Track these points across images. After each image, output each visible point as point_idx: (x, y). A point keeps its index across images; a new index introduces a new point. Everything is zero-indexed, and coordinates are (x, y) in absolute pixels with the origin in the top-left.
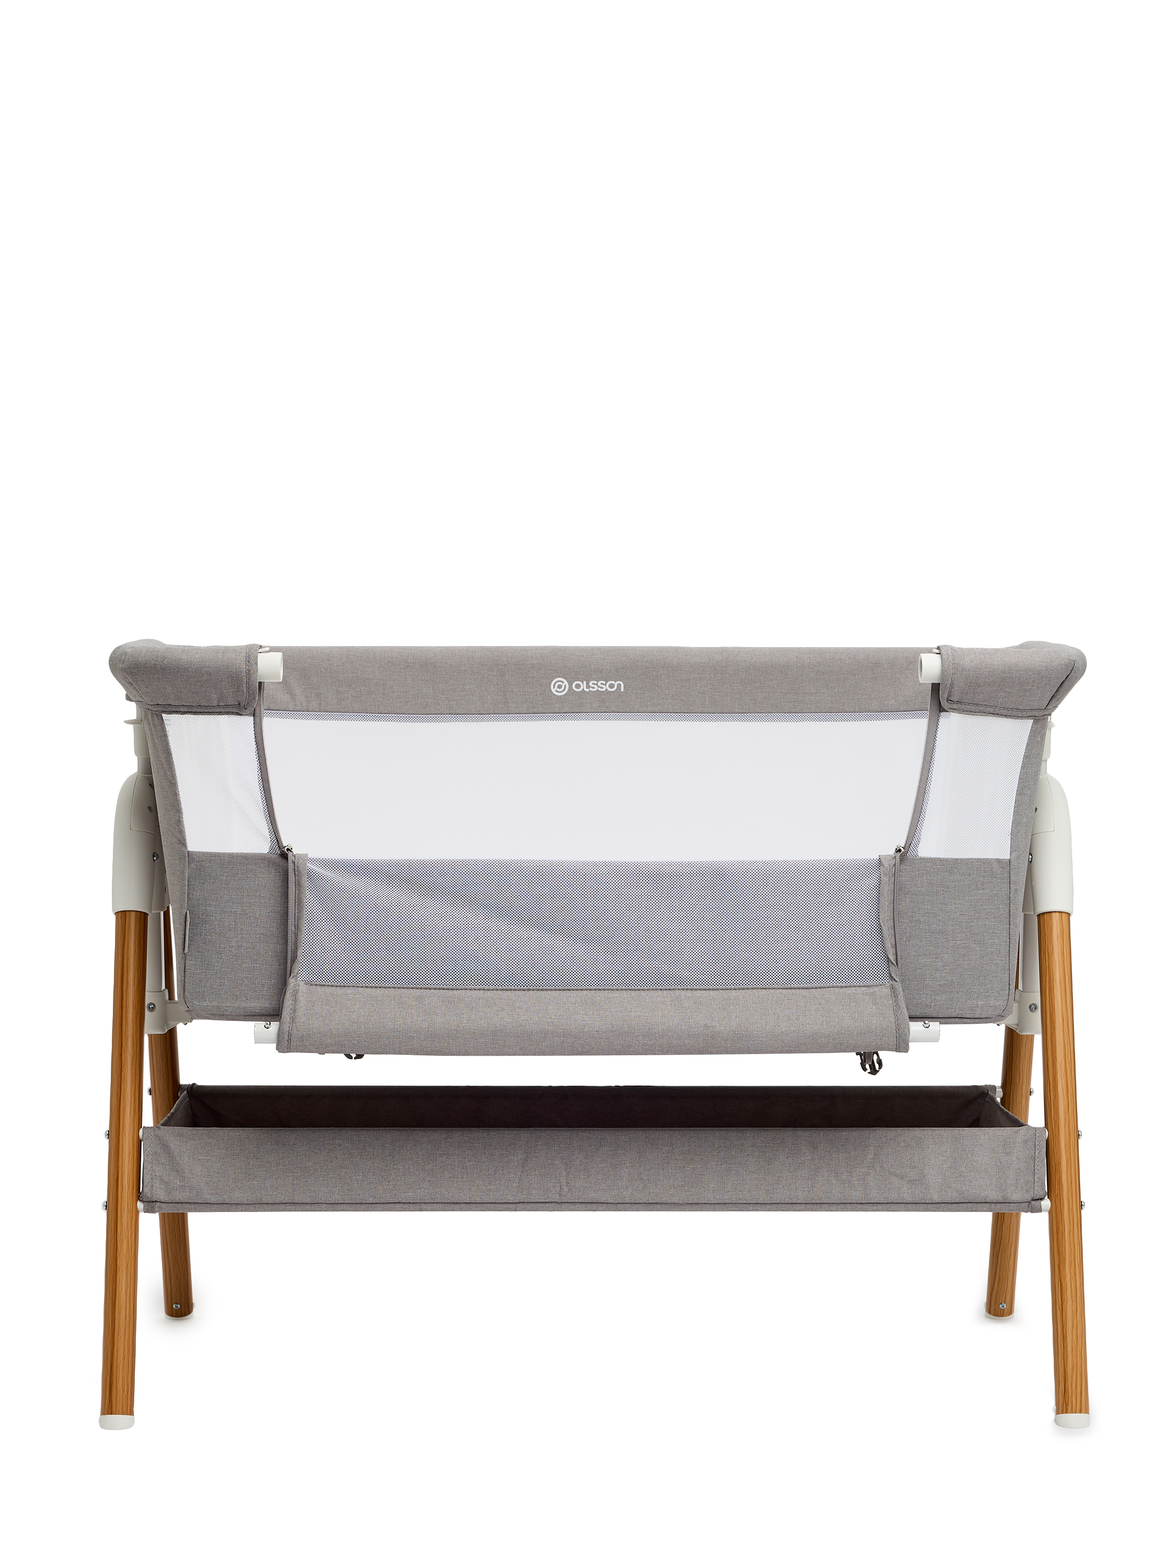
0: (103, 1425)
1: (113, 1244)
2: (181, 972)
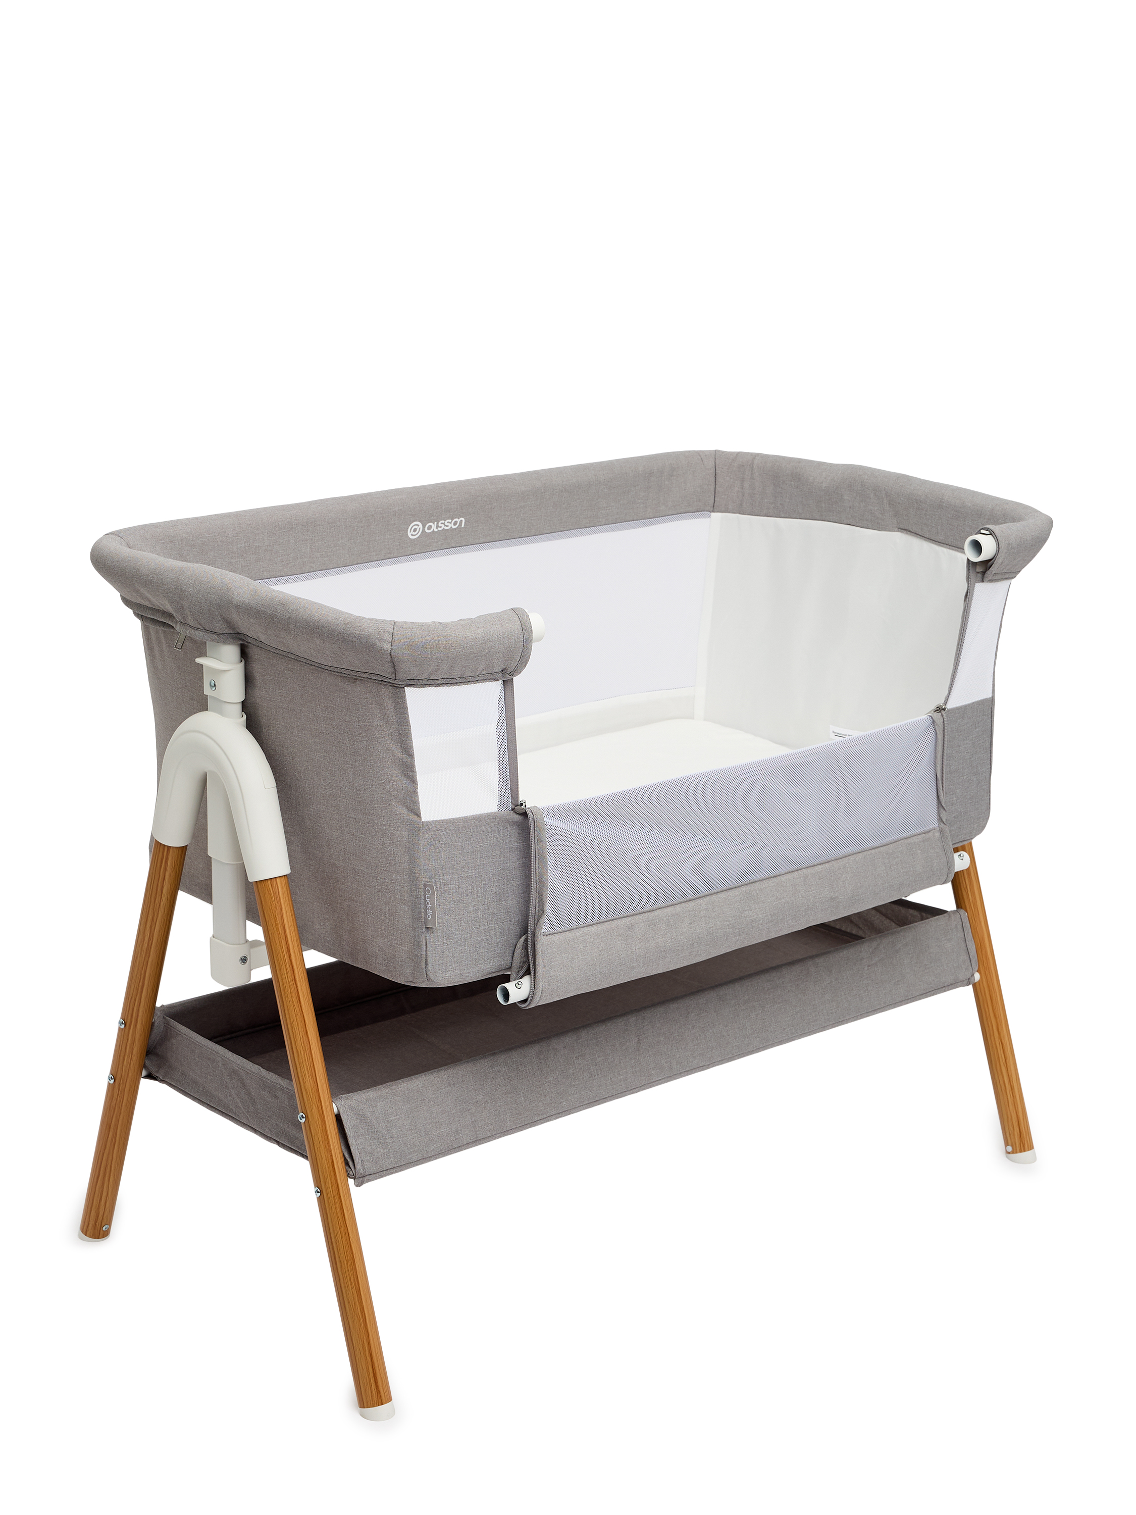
1: (343, 1231)
2: (419, 946)
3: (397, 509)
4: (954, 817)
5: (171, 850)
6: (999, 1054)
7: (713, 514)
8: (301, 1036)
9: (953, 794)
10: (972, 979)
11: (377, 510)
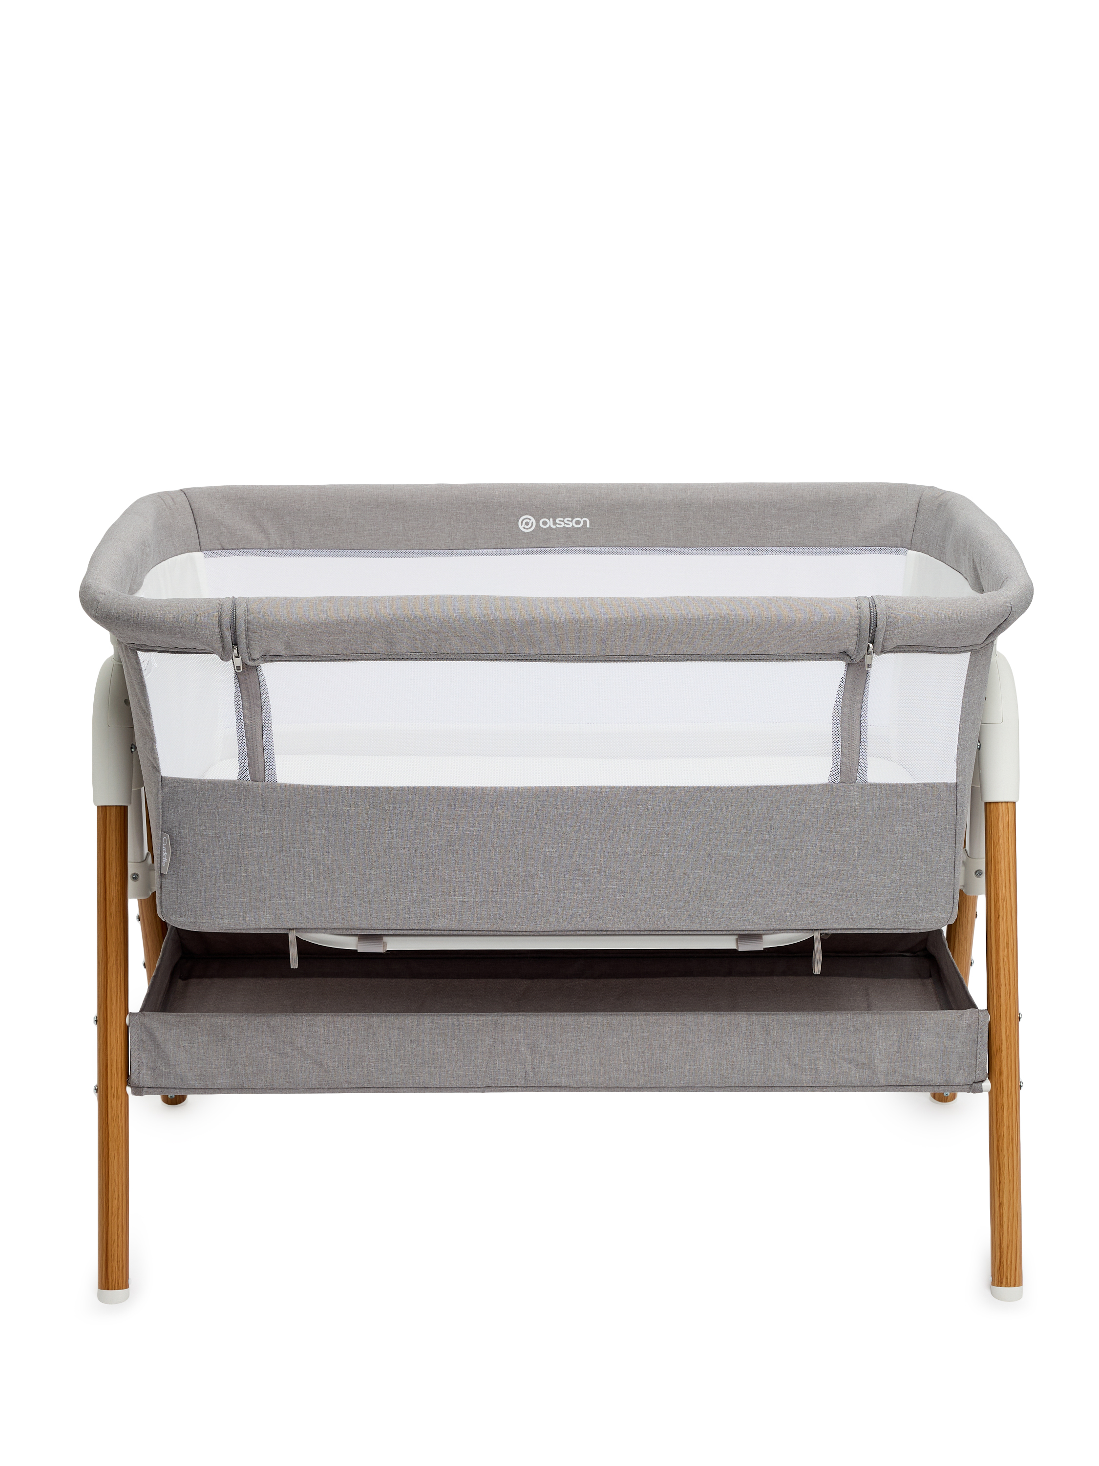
0: (100, 1298)
1: (104, 1128)
3: (502, 500)
7: (909, 551)
11: (478, 499)
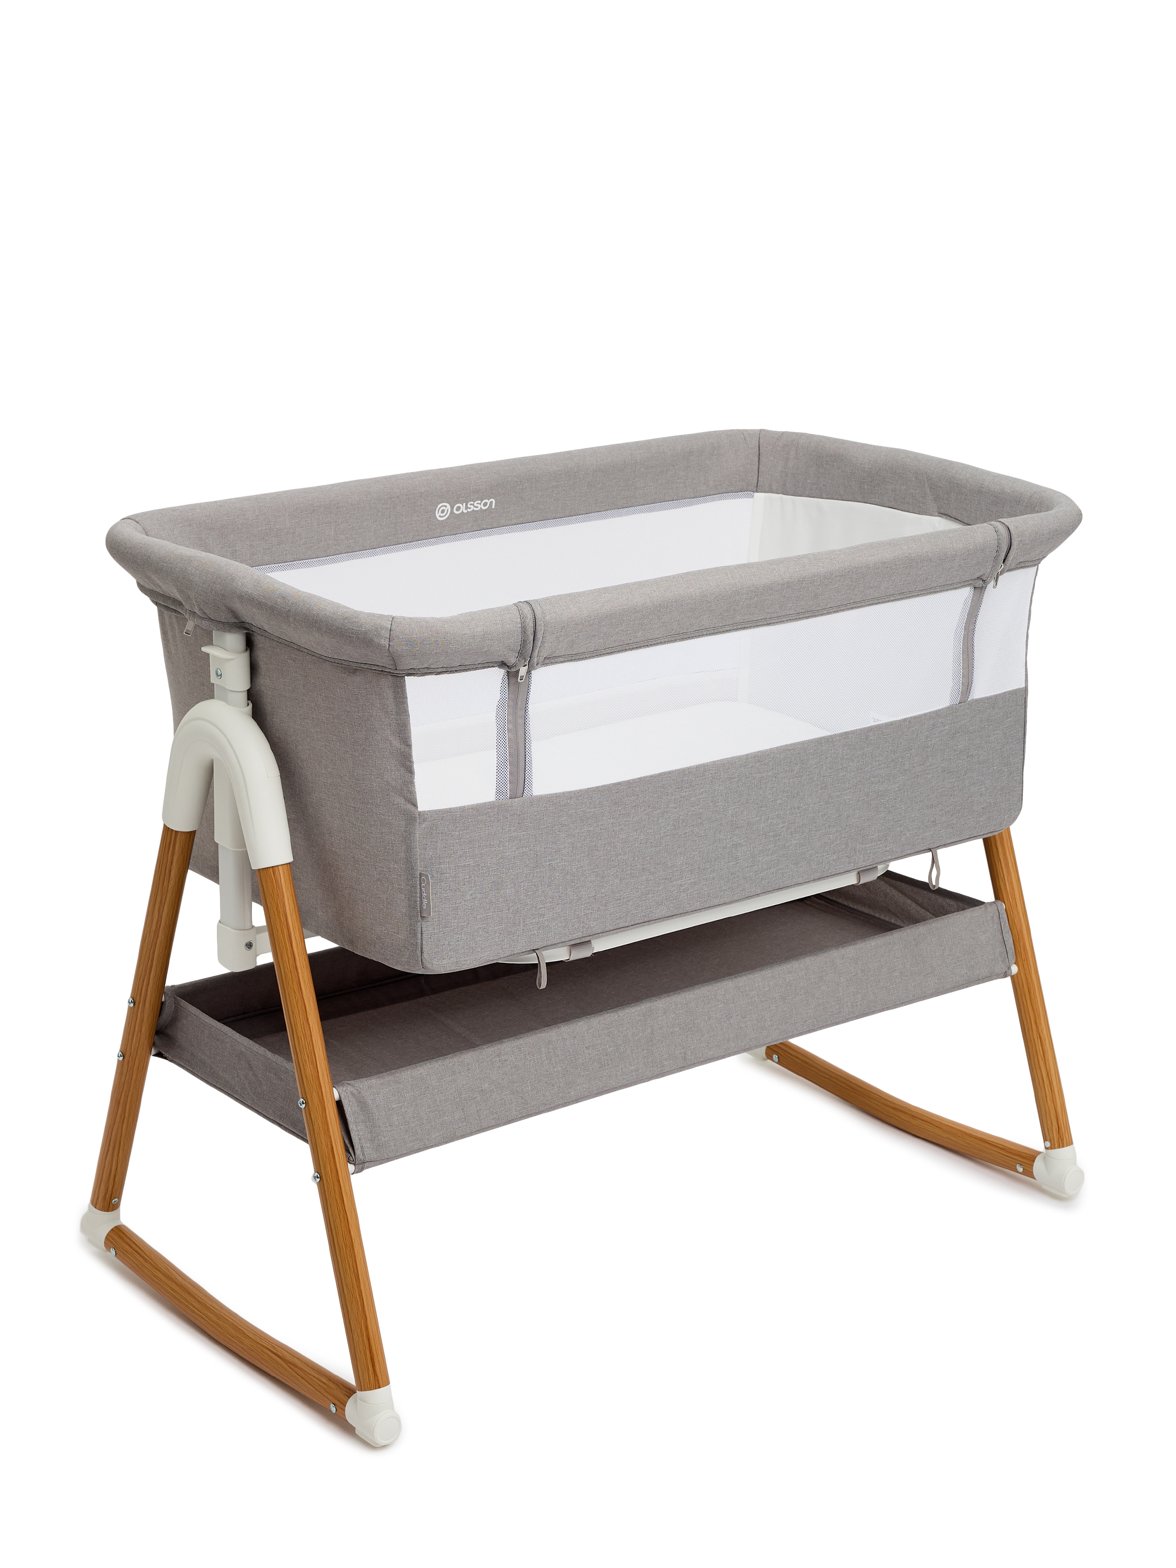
1: (342, 1217)
2: (415, 935)
3: (423, 490)
4: (983, 808)
5: (179, 836)
6: (1037, 1047)
7: (756, 494)
8: (302, 1023)
9: (981, 785)
10: (1009, 972)
11: (402, 491)
